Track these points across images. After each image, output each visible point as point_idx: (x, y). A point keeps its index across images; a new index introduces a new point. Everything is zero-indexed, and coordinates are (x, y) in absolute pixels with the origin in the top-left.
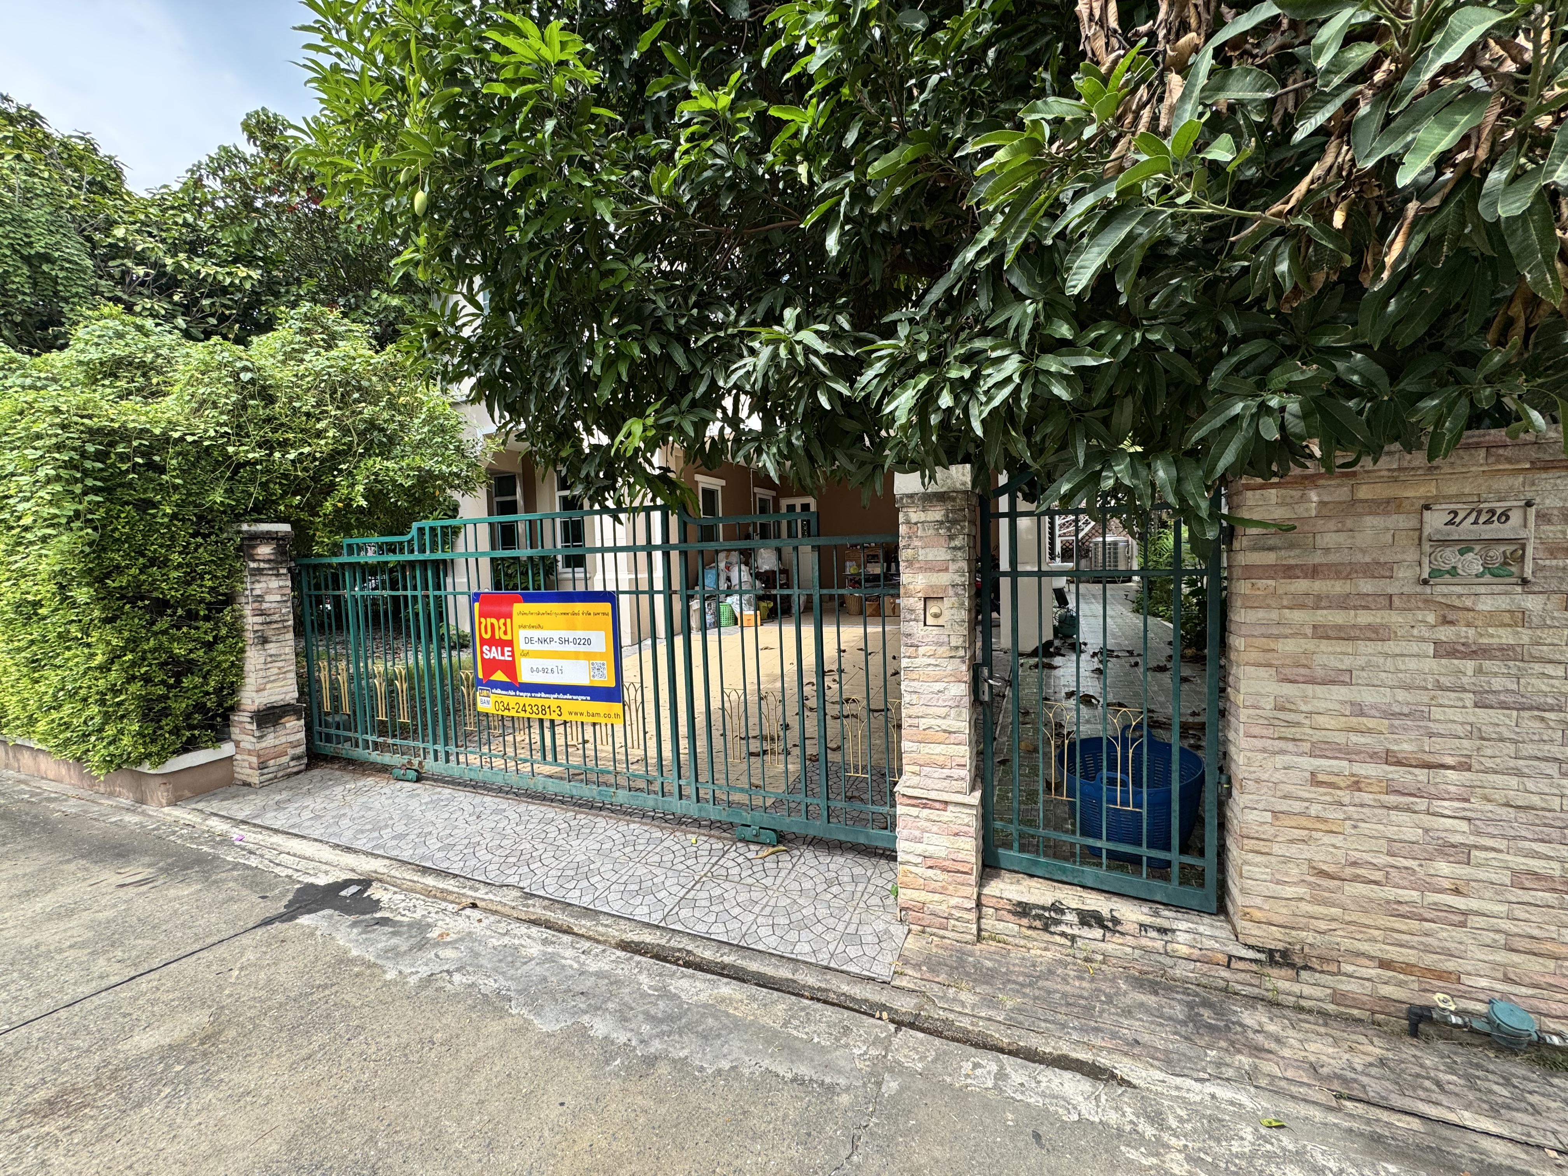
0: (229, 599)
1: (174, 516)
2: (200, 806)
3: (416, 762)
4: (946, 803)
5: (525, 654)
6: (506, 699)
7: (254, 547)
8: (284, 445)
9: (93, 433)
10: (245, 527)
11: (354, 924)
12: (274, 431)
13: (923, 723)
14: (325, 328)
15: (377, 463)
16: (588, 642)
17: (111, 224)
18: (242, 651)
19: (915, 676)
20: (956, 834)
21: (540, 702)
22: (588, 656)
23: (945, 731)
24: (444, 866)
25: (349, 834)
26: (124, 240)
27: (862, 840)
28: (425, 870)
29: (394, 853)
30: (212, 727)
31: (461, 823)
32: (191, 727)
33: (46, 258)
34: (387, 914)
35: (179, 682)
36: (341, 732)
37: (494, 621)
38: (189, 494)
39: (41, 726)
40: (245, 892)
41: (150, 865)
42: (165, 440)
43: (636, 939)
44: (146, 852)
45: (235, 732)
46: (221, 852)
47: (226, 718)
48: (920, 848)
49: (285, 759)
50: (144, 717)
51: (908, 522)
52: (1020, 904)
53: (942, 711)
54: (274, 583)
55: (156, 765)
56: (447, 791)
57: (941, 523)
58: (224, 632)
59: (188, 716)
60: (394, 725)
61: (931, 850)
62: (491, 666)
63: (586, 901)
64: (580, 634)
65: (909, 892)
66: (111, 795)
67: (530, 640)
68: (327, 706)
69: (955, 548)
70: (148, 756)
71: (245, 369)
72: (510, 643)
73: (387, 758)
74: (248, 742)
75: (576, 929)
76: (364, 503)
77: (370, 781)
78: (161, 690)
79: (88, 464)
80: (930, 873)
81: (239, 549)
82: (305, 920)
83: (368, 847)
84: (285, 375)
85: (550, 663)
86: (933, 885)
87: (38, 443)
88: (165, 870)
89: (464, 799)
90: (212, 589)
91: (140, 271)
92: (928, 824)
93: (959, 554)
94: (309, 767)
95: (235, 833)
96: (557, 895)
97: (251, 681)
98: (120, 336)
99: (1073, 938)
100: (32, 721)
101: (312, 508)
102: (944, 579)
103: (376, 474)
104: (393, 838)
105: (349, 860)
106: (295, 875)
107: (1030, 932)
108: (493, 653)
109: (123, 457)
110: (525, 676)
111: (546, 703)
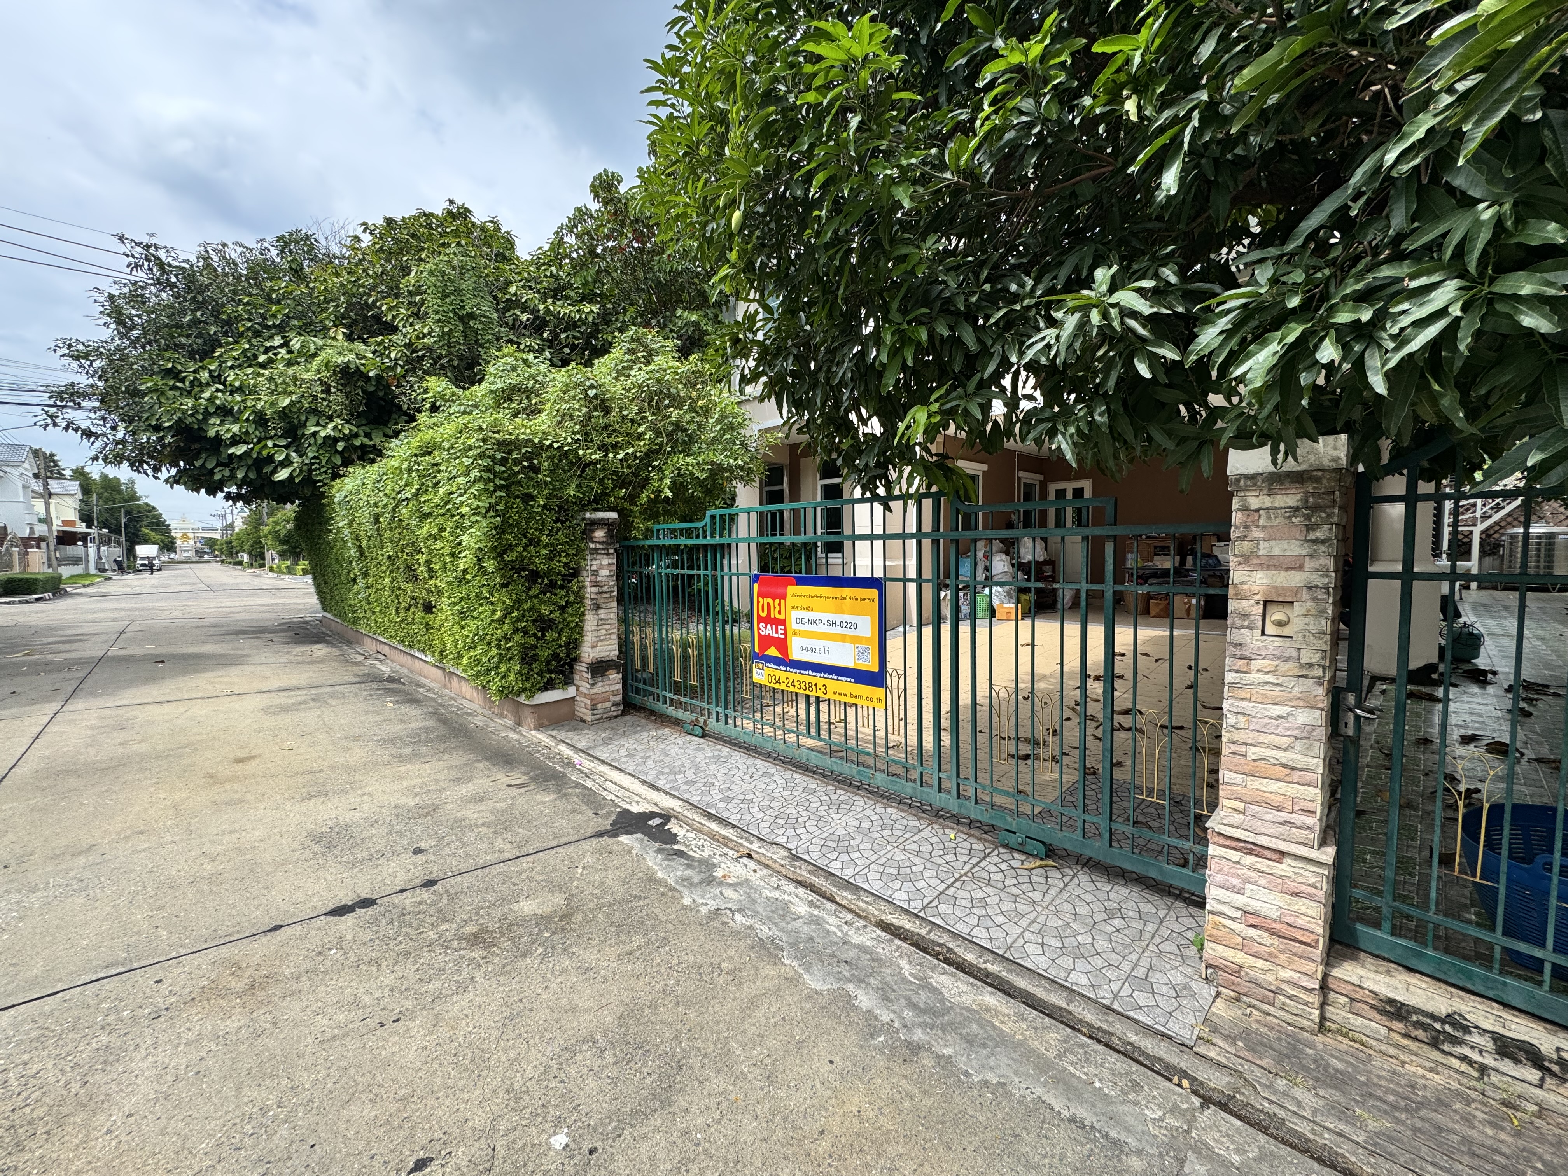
0: (575, 573)
1: (544, 507)
2: (554, 733)
3: (702, 720)
4: (1282, 853)
5: (796, 633)
6: (778, 674)
7: (593, 531)
8: (616, 447)
9: (500, 443)
10: (588, 515)
11: (659, 851)
12: (609, 436)
13: (1253, 752)
14: (646, 346)
15: (680, 460)
16: (855, 626)
17: (508, 283)
18: (583, 614)
19: (1243, 695)
20: (1295, 894)
21: (808, 679)
22: (855, 640)
23: (1285, 766)
24: (725, 815)
25: (653, 773)
26: (515, 294)
27: (1153, 874)
28: (710, 816)
29: (686, 796)
30: (562, 673)
31: (737, 779)
32: (550, 672)
33: (472, 316)
34: (682, 848)
35: (543, 635)
36: (647, 688)
37: (770, 601)
38: (554, 489)
39: (465, 661)
40: (584, 807)
41: (526, 774)
42: (541, 447)
43: (896, 922)
44: (522, 763)
45: (577, 677)
46: (568, 771)
47: (571, 667)
48: (1240, 900)
49: (608, 705)
50: (523, 661)
51: (1245, 509)
52: (1391, 1001)
53: (1284, 741)
54: (605, 561)
55: (529, 697)
56: (725, 749)
57: (1296, 509)
58: (572, 598)
59: (548, 663)
60: (686, 687)
61: (1255, 905)
62: (767, 641)
63: (847, 874)
64: (847, 618)
65: (1220, 948)
66: (501, 716)
67: (801, 621)
68: (638, 665)
69: (1315, 541)
70: (524, 690)
71: (592, 387)
72: (783, 622)
73: (679, 714)
74: (585, 687)
75: (838, 899)
76: (670, 494)
77: (667, 731)
78: (533, 641)
79: (498, 468)
80: (1252, 932)
81: (584, 533)
82: (624, 839)
83: (667, 787)
84: (617, 389)
85: (818, 644)
86: (1256, 948)
87: (470, 454)
88: (534, 779)
89: (739, 759)
90: (566, 564)
91: (524, 317)
92: (1253, 874)
93: (1323, 548)
94: (624, 713)
95: (577, 758)
96: (822, 863)
97: (588, 638)
98: (514, 368)
99: (1483, 1069)
100: (460, 656)
101: (632, 498)
102: (1297, 579)
103: (679, 469)
104: (686, 783)
105: (654, 795)
106: (617, 801)
107: (1405, 1042)
108: (768, 630)
109: (517, 462)
110: (795, 654)
111: (814, 680)
